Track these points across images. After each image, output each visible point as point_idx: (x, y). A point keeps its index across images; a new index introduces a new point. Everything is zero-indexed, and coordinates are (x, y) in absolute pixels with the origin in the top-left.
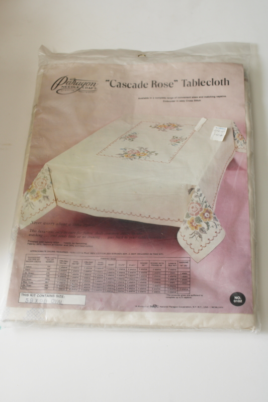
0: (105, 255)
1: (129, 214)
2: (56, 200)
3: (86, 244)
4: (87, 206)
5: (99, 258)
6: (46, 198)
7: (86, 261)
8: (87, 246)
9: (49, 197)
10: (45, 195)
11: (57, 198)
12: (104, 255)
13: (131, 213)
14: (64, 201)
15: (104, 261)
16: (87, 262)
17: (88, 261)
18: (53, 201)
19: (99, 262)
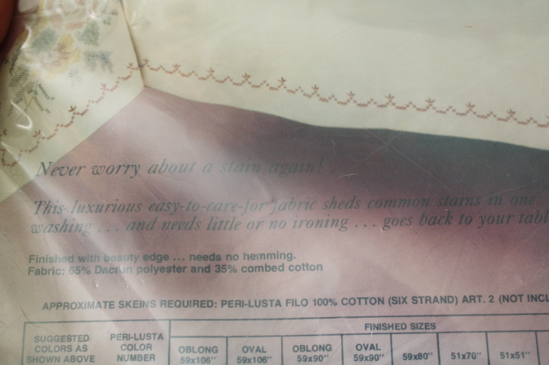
0: (384, 309)
1: (463, 109)
2: (141, 66)
3: (290, 257)
4: (274, 82)
5: (359, 325)
6: (98, 63)
7: (300, 341)
8: (298, 268)
9: (112, 58)
10: (92, 49)
11: (143, 56)
12: (378, 309)
13: (471, 106)
14: (177, 66)
15: (382, 340)
16: (303, 348)
17: (309, 342)
18: (127, 73)
19: (359, 347)
